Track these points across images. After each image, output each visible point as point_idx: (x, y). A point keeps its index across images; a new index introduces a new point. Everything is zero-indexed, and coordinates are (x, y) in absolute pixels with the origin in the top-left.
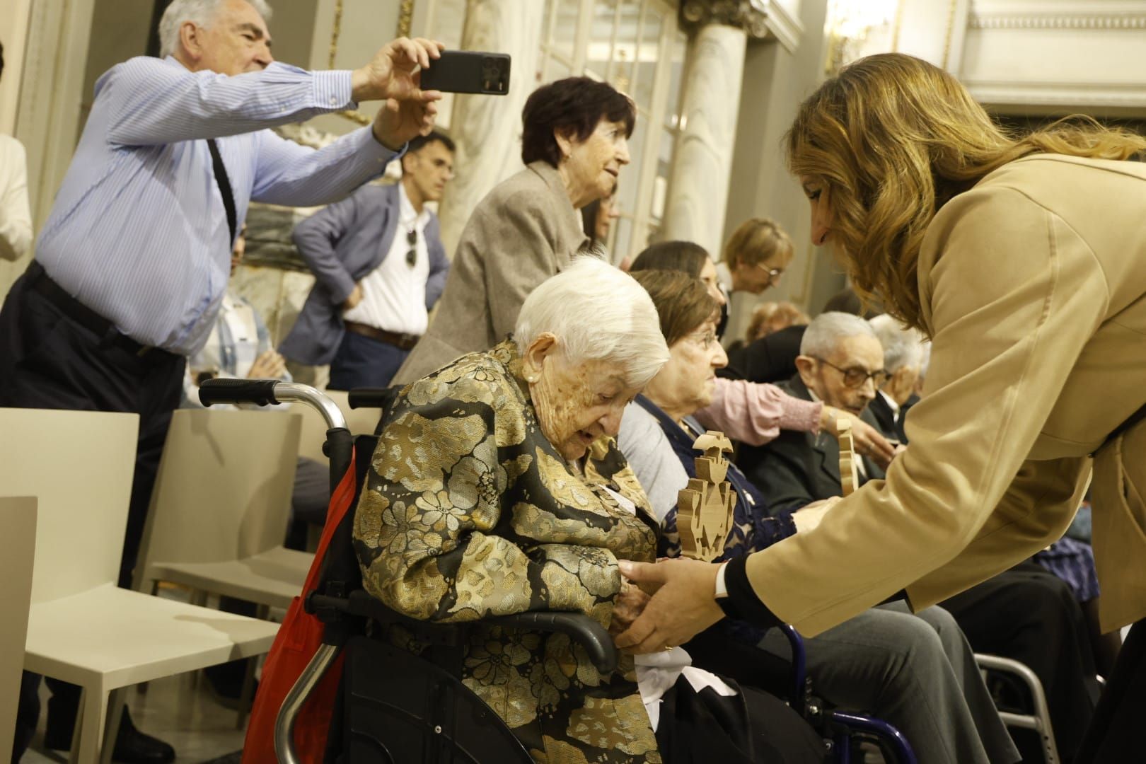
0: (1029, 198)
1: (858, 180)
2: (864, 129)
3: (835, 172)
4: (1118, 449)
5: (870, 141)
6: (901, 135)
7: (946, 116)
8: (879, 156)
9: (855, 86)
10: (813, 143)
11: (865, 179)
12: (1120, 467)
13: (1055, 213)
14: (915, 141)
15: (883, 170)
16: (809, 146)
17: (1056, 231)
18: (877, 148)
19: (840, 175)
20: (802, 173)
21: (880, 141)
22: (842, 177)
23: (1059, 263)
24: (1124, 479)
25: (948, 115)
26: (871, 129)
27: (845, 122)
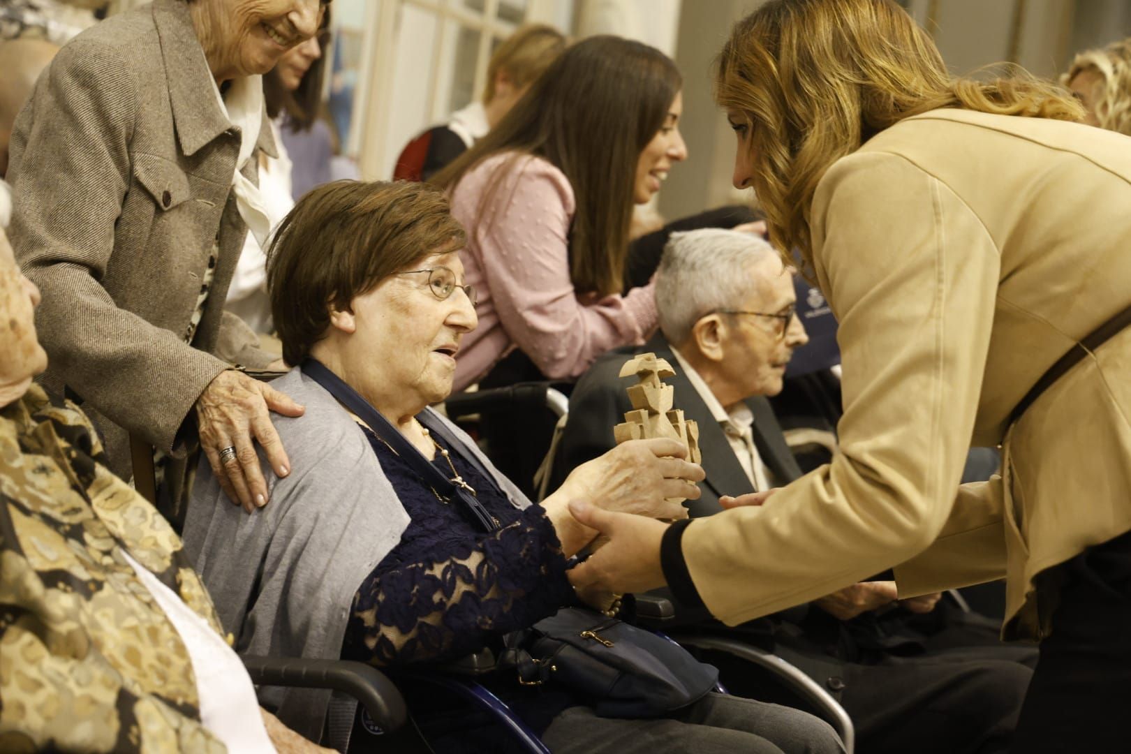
1: (786, 121)
2: (796, 66)
3: (762, 110)
4: (1009, 435)
5: (801, 79)
6: (833, 76)
7: (885, 57)
8: (808, 96)
9: (792, 14)
10: (742, 75)
11: (793, 120)
12: (1008, 455)
13: (939, 180)
14: (848, 84)
15: (812, 113)
16: (737, 76)
17: (939, 198)
19: (766, 113)
20: (728, 105)
21: (811, 81)
22: (769, 116)
24: (1010, 468)
25: (887, 56)
26: (803, 67)
27: (777, 57)
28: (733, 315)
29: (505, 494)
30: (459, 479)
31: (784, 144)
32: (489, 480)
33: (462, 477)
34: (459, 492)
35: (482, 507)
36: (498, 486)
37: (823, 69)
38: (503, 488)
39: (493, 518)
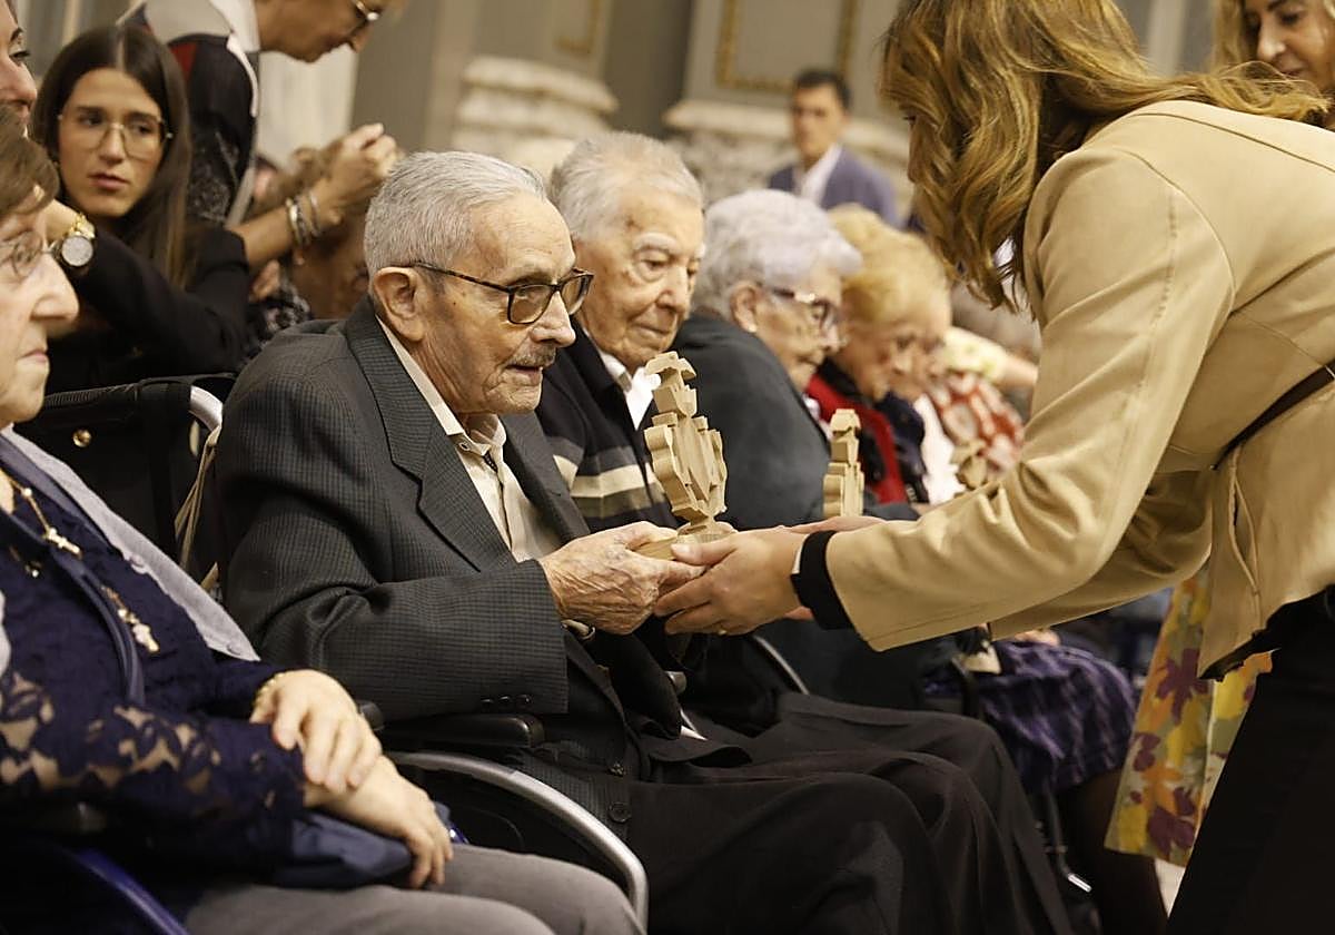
0: (1150, 166)
2: (961, 55)
4: (1234, 460)
5: (966, 72)
6: (1005, 67)
8: (975, 91)
10: (904, 67)
11: (958, 116)
12: (1233, 480)
13: (1178, 188)
14: (1024, 74)
15: (979, 108)
16: (900, 69)
17: (1177, 210)
18: (974, 82)
23: (1178, 248)
24: (1236, 496)
26: (969, 59)
27: (940, 44)
28: (438, 274)
29: (118, 553)
30: (52, 534)
31: (949, 146)
32: (92, 529)
33: (57, 528)
34: (56, 556)
35: (91, 576)
36: (107, 540)
37: (991, 59)
38: (116, 542)
39: (109, 591)
